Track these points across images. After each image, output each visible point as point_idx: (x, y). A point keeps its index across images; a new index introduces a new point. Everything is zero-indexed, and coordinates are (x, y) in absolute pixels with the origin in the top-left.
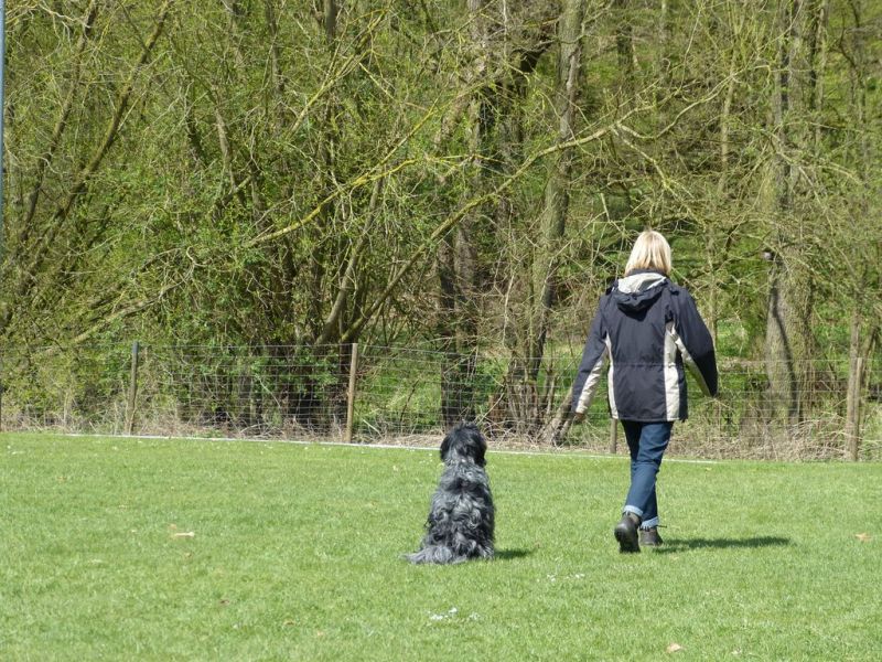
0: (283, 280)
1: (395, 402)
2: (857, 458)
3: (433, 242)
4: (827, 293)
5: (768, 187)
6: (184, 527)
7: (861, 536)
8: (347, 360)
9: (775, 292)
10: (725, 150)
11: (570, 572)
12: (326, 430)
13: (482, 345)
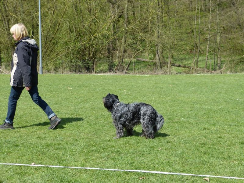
0: (84, 50)
1: (101, 68)
2: (170, 74)
3: (106, 44)
4: (165, 50)
5: (156, 34)
6: (70, 87)
7: (171, 86)
8: (94, 62)
9: (157, 50)
10: (149, 29)
11: (128, 92)
12: (91, 72)
13: (114, 59)
